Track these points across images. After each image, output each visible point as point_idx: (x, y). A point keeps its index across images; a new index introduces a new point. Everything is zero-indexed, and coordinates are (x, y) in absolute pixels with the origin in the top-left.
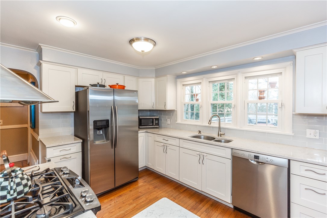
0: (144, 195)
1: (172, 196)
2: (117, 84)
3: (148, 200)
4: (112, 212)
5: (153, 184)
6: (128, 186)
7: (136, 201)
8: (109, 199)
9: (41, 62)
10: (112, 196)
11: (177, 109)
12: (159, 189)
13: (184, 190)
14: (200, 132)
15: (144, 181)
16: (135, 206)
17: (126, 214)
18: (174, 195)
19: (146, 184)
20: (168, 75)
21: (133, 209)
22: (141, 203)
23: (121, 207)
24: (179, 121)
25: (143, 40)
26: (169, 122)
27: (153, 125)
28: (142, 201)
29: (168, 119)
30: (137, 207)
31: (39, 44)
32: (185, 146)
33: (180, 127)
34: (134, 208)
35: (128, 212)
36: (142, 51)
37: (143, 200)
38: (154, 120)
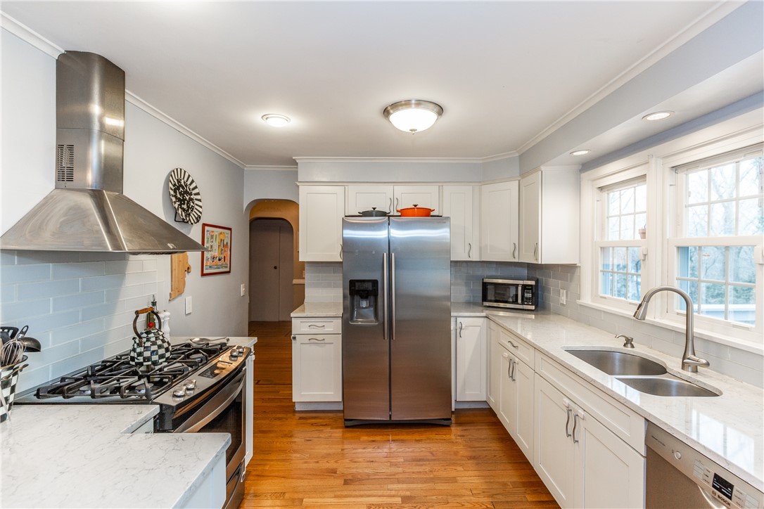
0: (435, 460)
1: (492, 496)
2: (415, 206)
3: (432, 476)
4: (355, 462)
5: (473, 449)
6: (423, 430)
7: (409, 464)
8: (371, 438)
9: (298, 184)
10: (380, 435)
11: (580, 262)
12: (477, 464)
13: (543, 500)
14: (629, 342)
15: (463, 433)
16: (398, 473)
17: (371, 477)
18: (500, 497)
19: (460, 441)
20: (543, 168)
21: (391, 475)
22: (413, 472)
23: (376, 462)
24: (586, 300)
25: (413, 106)
26: (563, 299)
27: (515, 302)
28: (419, 471)
29: (561, 291)
30: (400, 476)
31: (294, 158)
32: (544, 372)
33: (586, 317)
34: (394, 475)
35: (377, 477)
36: (411, 130)
37: (421, 470)
38: (520, 288)
